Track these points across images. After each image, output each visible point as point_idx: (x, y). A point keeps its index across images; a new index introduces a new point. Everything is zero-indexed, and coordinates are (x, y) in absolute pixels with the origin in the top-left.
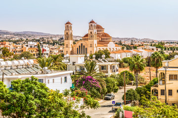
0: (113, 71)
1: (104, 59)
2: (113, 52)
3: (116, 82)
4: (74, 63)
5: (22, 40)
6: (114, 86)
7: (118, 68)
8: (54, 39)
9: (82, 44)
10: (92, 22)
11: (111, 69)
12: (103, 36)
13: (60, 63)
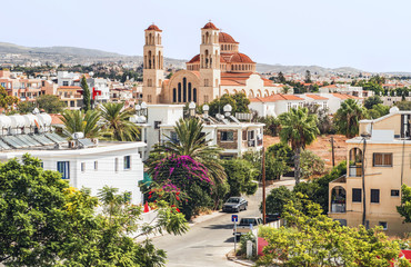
0: (251, 143)
1: (228, 114)
2: (258, 99)
3: (252, 171)
4: (157, 125)
5: (49, 68)
6: (247, 180)
7: (261, 137)
8: (126, 66)
9: (185, 79)
10: (209, 26)
11: (244, 138)
12: (235, 60)
13: (124, 122)
